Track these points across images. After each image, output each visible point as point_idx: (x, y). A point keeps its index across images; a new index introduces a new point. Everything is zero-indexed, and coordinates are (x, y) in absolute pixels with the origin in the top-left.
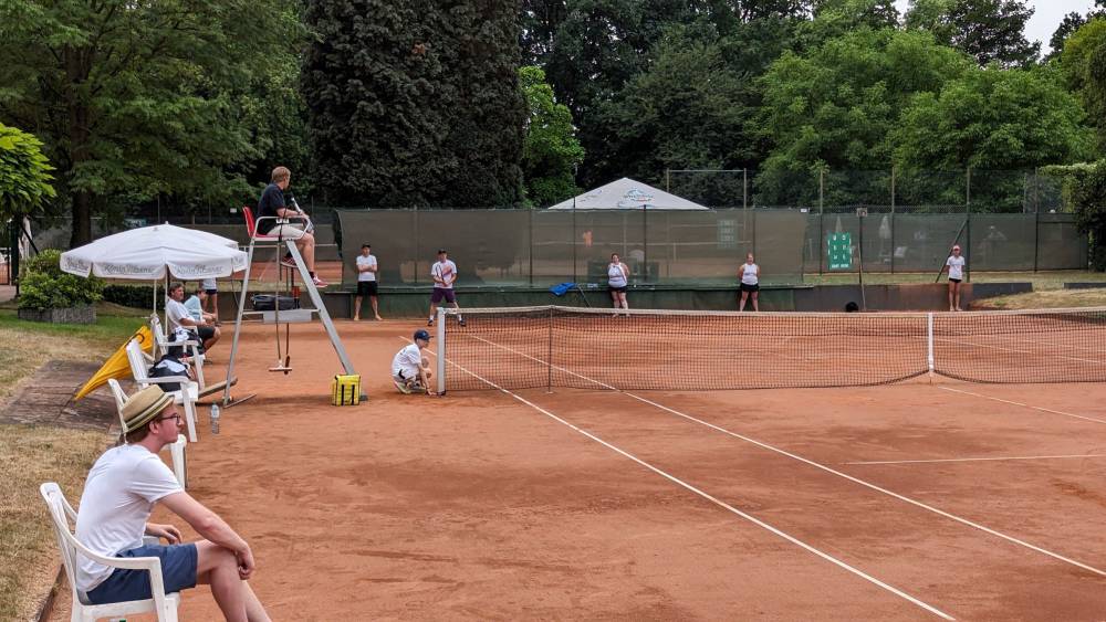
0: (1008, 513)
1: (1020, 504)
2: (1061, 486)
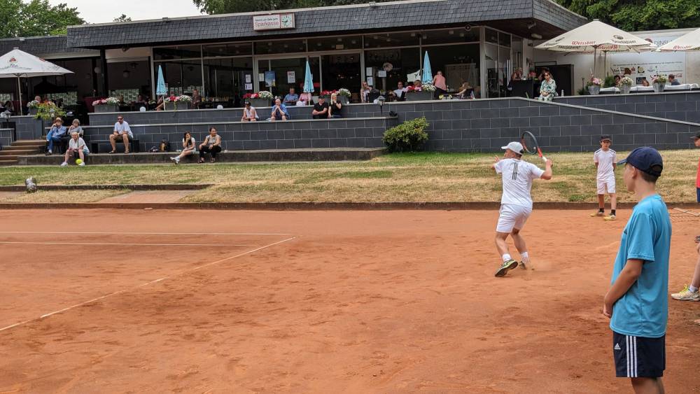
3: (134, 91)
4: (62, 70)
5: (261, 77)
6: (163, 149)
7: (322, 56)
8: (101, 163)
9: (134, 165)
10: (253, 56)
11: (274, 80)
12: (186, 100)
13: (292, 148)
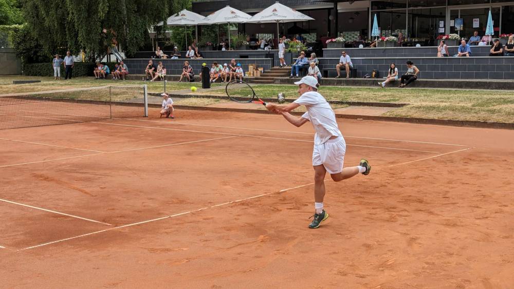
0: (15, 192)
1: (20, 187)
2: (36, 176)
3: (356, 33)
4: (306, 18)
5: (452, 23)
6: (373, 76)
7: (502, 7)
8: (329, 84)
9: (352, 87)
10: (446, 7)
11: (462, 25)
12: (393, 40)
13: (472, 78)
